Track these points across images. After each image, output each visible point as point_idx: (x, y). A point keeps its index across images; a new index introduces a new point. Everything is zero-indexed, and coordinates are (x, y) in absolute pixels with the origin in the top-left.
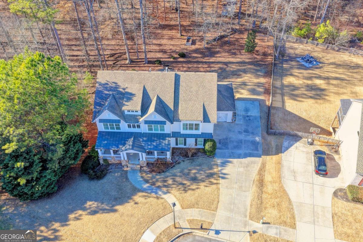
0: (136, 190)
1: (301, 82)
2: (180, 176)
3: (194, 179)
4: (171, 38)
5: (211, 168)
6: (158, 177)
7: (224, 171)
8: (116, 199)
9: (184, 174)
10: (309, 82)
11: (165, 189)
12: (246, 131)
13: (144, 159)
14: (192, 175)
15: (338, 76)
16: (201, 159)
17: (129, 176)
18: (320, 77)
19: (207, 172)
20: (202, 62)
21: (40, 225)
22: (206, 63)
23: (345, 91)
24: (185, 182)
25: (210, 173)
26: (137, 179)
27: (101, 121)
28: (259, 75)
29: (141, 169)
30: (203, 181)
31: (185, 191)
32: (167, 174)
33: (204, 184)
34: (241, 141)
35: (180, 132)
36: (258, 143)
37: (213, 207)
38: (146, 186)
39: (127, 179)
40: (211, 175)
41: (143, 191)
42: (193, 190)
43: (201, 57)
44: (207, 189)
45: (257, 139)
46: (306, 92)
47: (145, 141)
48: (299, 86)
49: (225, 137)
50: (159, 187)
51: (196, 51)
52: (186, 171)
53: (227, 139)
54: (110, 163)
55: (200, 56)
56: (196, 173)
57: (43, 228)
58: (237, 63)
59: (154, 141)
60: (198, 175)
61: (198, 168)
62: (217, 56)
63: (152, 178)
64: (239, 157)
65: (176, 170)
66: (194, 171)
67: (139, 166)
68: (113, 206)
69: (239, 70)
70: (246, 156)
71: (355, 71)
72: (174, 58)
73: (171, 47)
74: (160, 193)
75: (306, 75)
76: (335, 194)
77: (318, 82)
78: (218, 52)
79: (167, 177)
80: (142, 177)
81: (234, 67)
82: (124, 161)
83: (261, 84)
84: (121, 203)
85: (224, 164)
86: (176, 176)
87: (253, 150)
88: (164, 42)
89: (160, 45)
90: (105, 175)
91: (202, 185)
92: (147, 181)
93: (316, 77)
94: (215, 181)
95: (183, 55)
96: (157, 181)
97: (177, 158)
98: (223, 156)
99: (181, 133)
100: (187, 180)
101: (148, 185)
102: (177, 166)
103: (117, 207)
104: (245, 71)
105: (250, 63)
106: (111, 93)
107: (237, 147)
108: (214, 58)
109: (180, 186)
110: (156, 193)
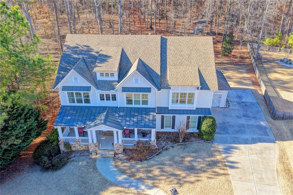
0: (106, 184)
2: (170, 165)
5: (212, 155)
6: (139, 166)
7: (230, 159)
9: (176, 163)
12: (246, 116)
13: (120, 142)
14: (187, 164)
17: (98, 165)
19: (207, 159)
24: (179, 173)
25: (212, 161)
26: (109, 168)
28: (242, 72)
29: (115, 157)
30: (204, 171)
31: (180, 184)
32: (152, 162)
33: (206, 174)
34: (243, 126)
35: (168, 108)
36: (265, 128)
38: (121, 178)
39: (95, 168)
40: (214, 164)
41: (117, 185)
42: (192, 183)
44: (212, 181)
45: (263, 123)
47: (122, 116)
49: (221, 121)
50: (141, 180)
52: (177, 159)
54: (73, 149)
56: (192, 161)
59: (134, 116)
60: (195, 164)
61: (194, 154)
63: (130, 168)
64: (246, 142)
65: (164, 157)
66: (189, 159)
67: (113, 153)
70: (254, 141)
74: (143, 187)
79: (153, 166)
80: (116, 166)
82: (93, 145)
83: (247, 78)
85: (228, 150)
86: (164, 164)
87: (261, 135)
90: (65, 165)
91: (204, 176)
92: (123, 172)
94: (222, 172)
96: (138, 171)
97: (163, 144)
98: (224, 141)
99: (170, 108)
100: (180, 170)
101: (125, 176)
102: (164, 153)
104: (226, 69)
106: (81, 56)
109: (172, 178)
110: (137, 188)
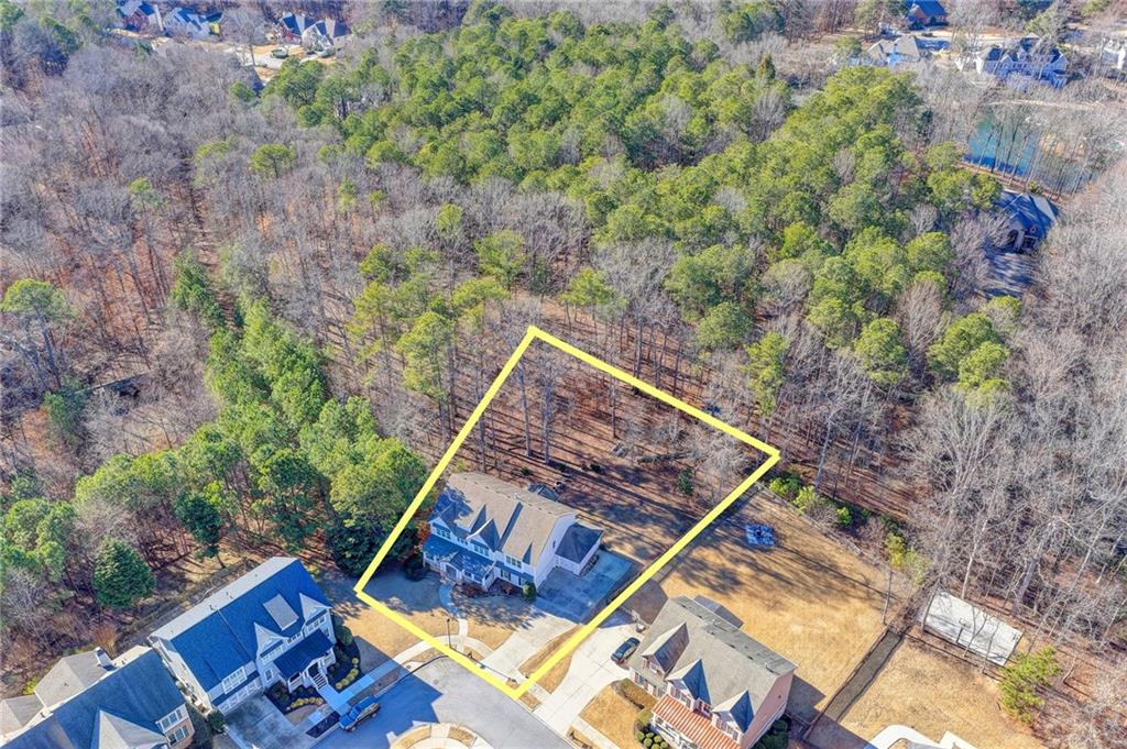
0: (439, 604)
1: (718, 561)
2: (486, 609)
3: (497, 618)
4: (600, 437)
5: (520, 614)
6: (466, 601)
7: (530, 622)
8: (417, 604)
9: (491, 608)
10: (729, 565)
11: (464, 614)
12: (586, 592)
13: (460, 578)
14: (498, 612)
15: (781, 571)
16: (515, 600)
17: (441, 588)
18: (753, 565)
19: (514, 615)
20: (614, 486)
21: (348, 600)
22: (619, 489)
23: (765, 594)
24: (487, 616)
25: (516, 618)
26: (446, 594)
27: (434, 525)
28: (672, 533)
29: (454, 588)
30: (504, 622)
31: (481, 623)
32: (476, 602)
33: (503, 625)
34: (570, 599)
36: (588, 608)
37: (494, 646)
38: (450, 604)
39: (438, 590)
40: (515, 620)
41: (444, 608)
43: (619, 480)
44: (502, 630)
45: (590, 604)
46: (711, 578)
47: (467, 559)
48: (710, 566)
49: (558, 588)
50: (461, 610)
51: (619, 468)
52: (495, 606)
53: (559, 591)
54: (430, 568)
55: (618, 476)
56: (503, 612)
57: (348, 604)
58: (657, 504)
59: (476, 562)
60: (503, 614)
61: (508, 608)
62: (643, 485)
63: (460, 599)
64: (556, 613)
65: (486, 602)
66: (502, 610)
67: (454, 583)
68: (412, 609)
69: (651, 516)
70: (563, 616)
71: (816, 574)
72: (585, 468)
73: (591, 451)
74: (458, 615)
75: (738, 556)
76: (613, 684)
77: (743, 570)
78: (647, 481)
79: (474, 604)
80: (452, 595)
81: (649, 508)
82: (443, 573)
84: (420, 610)
85: (536, 615)
86: (483, 607)
88: (587, 439)
89: (580, 443)
90: (421, 579)
91: (500, 625)
92: (453, 600)
93: (746, 562)
94: (514, 627)
95: (596, 468)
96: (463, 604)
97: (494, 589)
98: (540, 607)
99: (505, 565)
100: (490, 615)
101: (453, 604)
102: (489, 597)
103: (414, 612)
104: (657, 521)
105: (675, 512)
106: (454, 501)
107: (562, 603)
108: (634, 487)
109: (480, 617)
110: (455, 614)
